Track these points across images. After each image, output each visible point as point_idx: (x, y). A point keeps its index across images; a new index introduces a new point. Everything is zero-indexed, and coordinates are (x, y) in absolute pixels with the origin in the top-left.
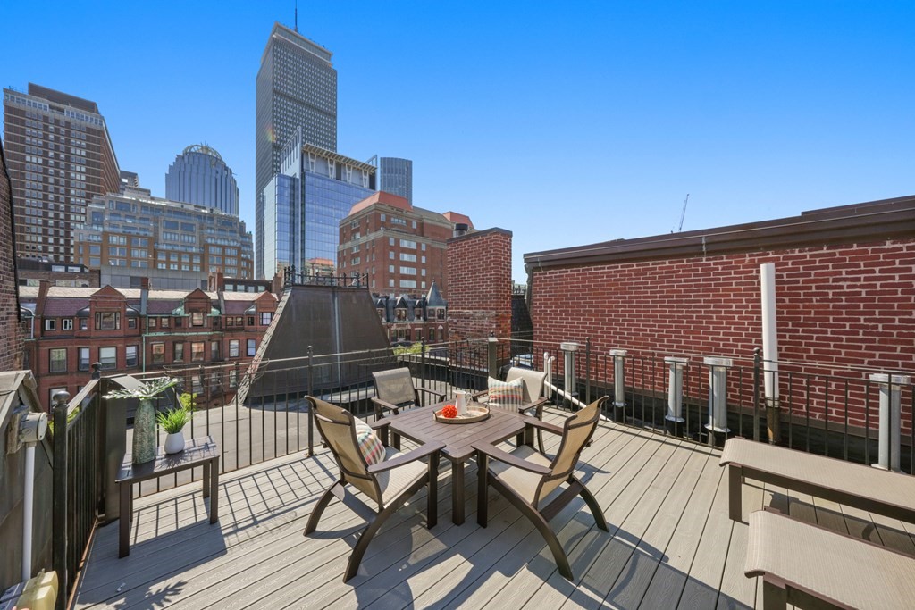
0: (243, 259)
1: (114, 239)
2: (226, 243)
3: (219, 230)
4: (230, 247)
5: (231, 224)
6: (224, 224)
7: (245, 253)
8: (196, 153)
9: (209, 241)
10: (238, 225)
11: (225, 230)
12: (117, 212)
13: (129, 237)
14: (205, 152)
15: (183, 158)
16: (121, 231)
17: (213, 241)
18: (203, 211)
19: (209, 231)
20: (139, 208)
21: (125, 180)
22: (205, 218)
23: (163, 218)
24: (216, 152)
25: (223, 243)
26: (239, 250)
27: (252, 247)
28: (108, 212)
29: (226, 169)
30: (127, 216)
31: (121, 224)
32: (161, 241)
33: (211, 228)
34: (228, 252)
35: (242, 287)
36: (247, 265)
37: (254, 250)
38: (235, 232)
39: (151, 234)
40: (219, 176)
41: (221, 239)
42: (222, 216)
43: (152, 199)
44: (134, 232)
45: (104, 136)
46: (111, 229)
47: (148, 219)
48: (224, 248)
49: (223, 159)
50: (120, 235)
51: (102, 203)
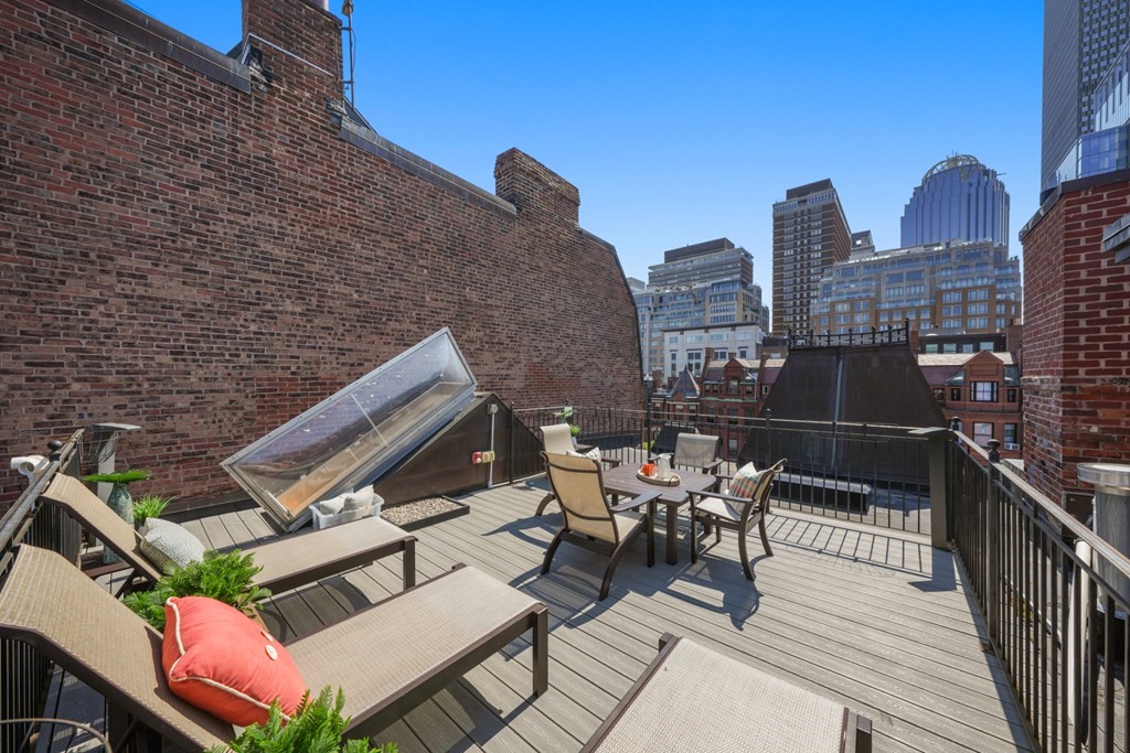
0: (999, 302)
1: (839, 308)
2: (970, 284)
3: (959, 267)
4: (975, 288)
5: (979, 255)
6: (967, 257)
7: (1002, 291)
8: (940, 173)
9: (944, 286)
10: (992, 253)
11: (968, 266)
12: (842, 279)
13: (852, 302)
14: (952, 165)
15: (922, 187)
16: (845, 297)
17: (950, 286)
18: (936, 249)
19: (944, 273)
20: (862, 268)
21: (859, 242)
22: (938, 257)
23: (886, 273)
24: (968, 157)
25: (964, 284)
26: (992, 290)
27: (1019, 280)
28: (835, 282)
29: (986, 172)
30: (851, 281)
31: (845, 291)
32: (884, 299)
33: (946, 269)
34: (973, 296)
35: (953, 347)
36: (1008, 309)
37: (1022, 285)
38: (986, 264)
39: (872, 295)
40: (973, 190)
41: (961, 280)
42: (964, 247)
43: (876, 254)
44: (856, 296)
45: (836, 209)
46: (838, 298)
47: (870, 279)
48: (965, 291)
49: (981, 162)
50: (844, 302)
51: (831, 275)
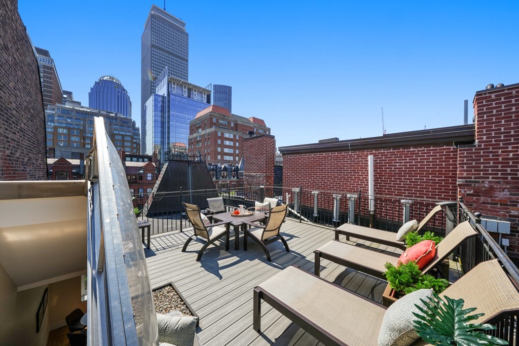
0: (134, 143)
1: (61, 130)
2: (125, 133)
3: (121, 126)
4: (127, 136)
5: (127, 123)
6: (123, 122)
7: (135, 139)
8: (106, 80)
9: (115, 132)
10: (132, 123)
11: (124, 126)
12: (62, 115)
13: (69, 129)
14: (111, 80)
15: (99, 83)
16: (64, 125)
17: (117, 132)
18: (111, 115)
19: (115, 126)
20: (75, 112)
21: (65, 96)
22: (112, 119)
23: (88, 119)
24: (118, 80)
25: (123, 133)
26: (132, 137)
27: (139, 136)
28: (57, 115)
29: (124, 90)
30: (68, 117)
31: (64, 122)
32: (87, 132)
34: (126, 138)
35: (136, 159)
36: (137, 146)
37: (140, 138)
38: (130, 127)
39: (82, 128)
40: (120, 94)
41: (122, 131)
42: (122, 118)
43: (82, 107)
44: (72, 126)
45: (54, 71)
46: (59, 125)
47: (79, 119)
48: (123, 136)
49: (122, 84)
50: (64, 128)
51: (53, 110)
